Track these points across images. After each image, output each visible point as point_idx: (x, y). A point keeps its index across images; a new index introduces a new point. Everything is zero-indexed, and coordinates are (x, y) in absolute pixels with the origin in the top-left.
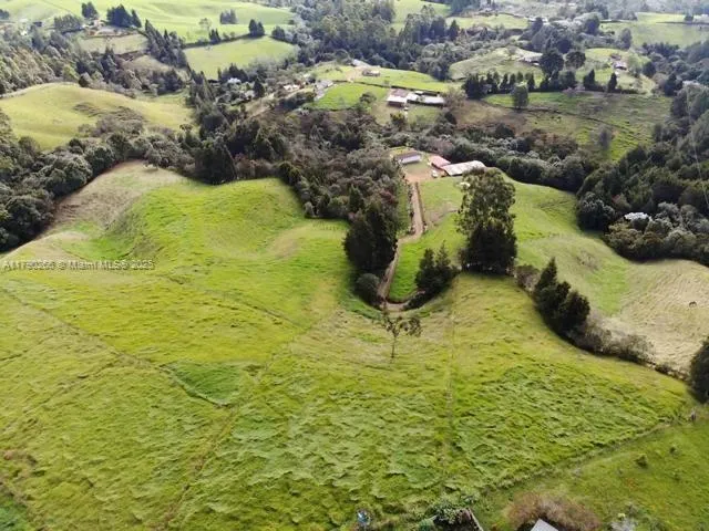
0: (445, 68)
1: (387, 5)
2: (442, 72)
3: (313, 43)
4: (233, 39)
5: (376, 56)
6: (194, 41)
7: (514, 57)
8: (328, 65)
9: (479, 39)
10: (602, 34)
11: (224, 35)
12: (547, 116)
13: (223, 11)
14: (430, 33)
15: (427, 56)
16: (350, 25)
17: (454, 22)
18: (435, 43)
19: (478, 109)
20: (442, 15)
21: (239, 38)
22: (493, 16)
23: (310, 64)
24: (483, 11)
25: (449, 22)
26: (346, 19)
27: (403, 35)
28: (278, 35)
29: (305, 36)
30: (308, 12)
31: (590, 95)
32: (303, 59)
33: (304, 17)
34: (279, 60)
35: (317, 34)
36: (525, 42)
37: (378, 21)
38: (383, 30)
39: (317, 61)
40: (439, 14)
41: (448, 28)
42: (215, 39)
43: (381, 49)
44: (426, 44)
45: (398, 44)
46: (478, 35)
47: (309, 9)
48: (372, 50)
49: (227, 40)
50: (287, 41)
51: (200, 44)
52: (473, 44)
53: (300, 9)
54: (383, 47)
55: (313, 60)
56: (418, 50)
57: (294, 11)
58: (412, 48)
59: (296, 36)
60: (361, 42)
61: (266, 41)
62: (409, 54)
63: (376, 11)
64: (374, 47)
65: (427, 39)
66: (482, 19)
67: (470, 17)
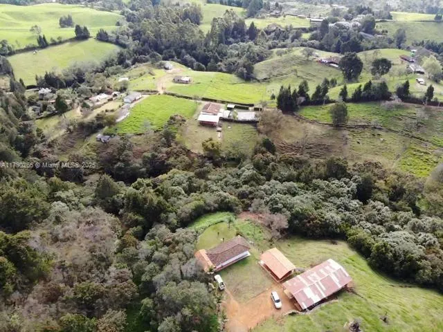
0: (250, 69)
1: (195, 10)
2: (248, 74)
3: (132, 44)
4: (61, 43)
5: (187, 57)
6: (23, 47)
7: (311, 58)
8: (143, 67)
9: (274, 39)
10: (378, 33)
11: (52, 39)
12: (368, 133)
13: (62, 16)
14: (233, 33)
15: (232, 56)
16: (163, 28)
17: (253, 24)
18: (237, 43)
19: (293, 125)
20: (242, 18)
21: (66, 41)
22: (282, 17)
23: (127, 66)
24: (273, 13)
25: (248, 23)
26: (160, 23)
27: (211, 36)
28: (102, 37)
29: (126, 37)
30: (133, 15)
31: (408, 108)
32: (121, 60)
33: (128, 20)
34: (98, 63)
35: (137, 35)
36: (316, 43)
37: (187, 24)
38: (193, 32)
39: (133, 64)
40: (240, 17)
41: (248, 28)
42: (43, 44)
43: (191, 49)
44: (230, 43)
45: (206, 45)
46: (273, 34)
47: (134, 12)
48: (183, 51)
49: (54, 44)
50: (111, 42)
51: (29, 49)
52: (270, 43)
53: (127, 12)
54: (193, 47)
55: (129, 62)
56: (224, 51)
57: (123, 14)
58: (219, 49)
59: (118, 38)
60: (174, 43)
61: (91, 42)
62: (216, 54)
63: (186, 16)
64: (185, 47)
65: (231, 39)
66: (273, 20)
67: (263, 18)
